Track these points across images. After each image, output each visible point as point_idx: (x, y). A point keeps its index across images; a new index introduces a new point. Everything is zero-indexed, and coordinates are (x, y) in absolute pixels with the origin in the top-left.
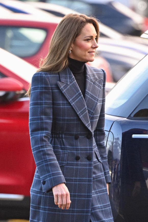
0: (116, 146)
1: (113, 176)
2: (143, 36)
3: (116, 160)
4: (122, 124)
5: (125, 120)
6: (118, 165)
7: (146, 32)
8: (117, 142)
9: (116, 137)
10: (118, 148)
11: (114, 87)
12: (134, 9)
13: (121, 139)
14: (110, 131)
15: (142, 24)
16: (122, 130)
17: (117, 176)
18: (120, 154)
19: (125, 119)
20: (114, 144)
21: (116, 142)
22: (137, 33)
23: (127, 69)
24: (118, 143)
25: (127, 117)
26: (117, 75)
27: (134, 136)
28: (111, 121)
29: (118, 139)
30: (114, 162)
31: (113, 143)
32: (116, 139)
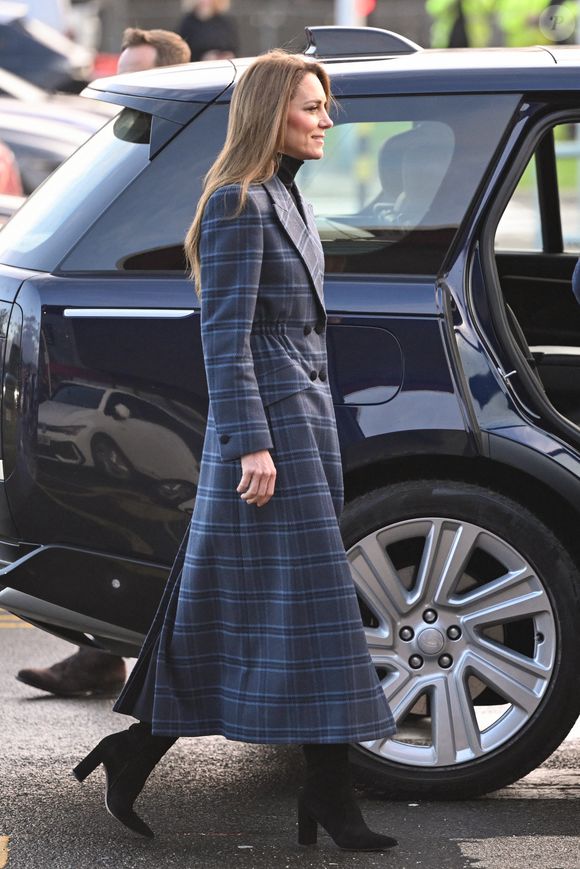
0: (29, 336)
1: (22, 401)
2: (85, 92)
3: (30, 366)
4: (40, 287)
5: (48, 279)
6: (34, 376)
7: (90, 85)
8: (31, 326)
9: (28, 314)
10: (34, 338)
11: (23, 205)
12: (72, 36)
13: (39, 319)
14: (14, 302)
15: (87, 67)
16: (42, 298)
17: (32, 400)
18: (38, 351)
19: (48, 275)
20: (25, 330)
21: (27, 326)
22: (73, 86)
23: (52, 164)
24: (34, 329)
25: (52, 270)
26: (32, 178)
27: (68, 313)
28: (16, 280)
29: (33, 319)
30: (24, 370)
31: (21, 328)
32: (28, 319)
